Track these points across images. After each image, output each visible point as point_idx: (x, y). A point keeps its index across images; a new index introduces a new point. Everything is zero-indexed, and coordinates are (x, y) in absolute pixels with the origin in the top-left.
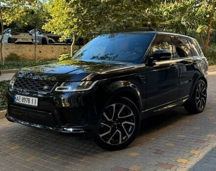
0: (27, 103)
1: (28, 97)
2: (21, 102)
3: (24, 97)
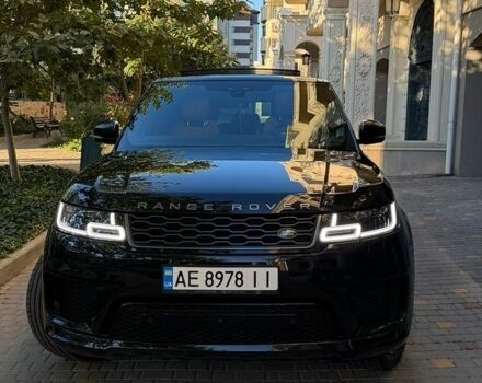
0: (232, 287)
1: (235, 270)
2: (202, 287)
3: (214, 270)
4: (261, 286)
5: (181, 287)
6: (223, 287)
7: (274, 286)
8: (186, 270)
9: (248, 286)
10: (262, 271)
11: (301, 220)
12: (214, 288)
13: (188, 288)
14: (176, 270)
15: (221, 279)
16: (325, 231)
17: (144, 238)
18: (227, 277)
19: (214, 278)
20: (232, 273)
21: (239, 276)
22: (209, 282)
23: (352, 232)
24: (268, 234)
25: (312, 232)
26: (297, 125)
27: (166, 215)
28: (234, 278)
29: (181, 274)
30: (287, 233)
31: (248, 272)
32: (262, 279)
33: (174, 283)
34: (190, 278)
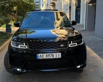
0: (52, 57)
1: (52, 54)
2: (45, 58)
3: (48, 54)
4: (58, 57)
5: (41, 58)
6: (50, 58)
7: (60, 57)
8: (41, 54)
9: (55, 57)
10: (58, 54)
11: (65, 43)
12: (48, 58)
13: (42, 58)
14: (39, 54)
15: (49, 56)
16: (70, 45)
17: (32, 48)
18: (50, 55)
19: (48, 56)
20: (51, 54)
21: (53, 55)
22: (47, 57)
23: (75, 45)
24: (58, 46)
25: (67, 45)
26: (56, 21)
27: (36, 43)
28: (52, 56)
29: (40, 55)
30: (62, 45)
31: (55, 54)
32: (58, 55)
33: (39, 57)
34: (42, 56)
